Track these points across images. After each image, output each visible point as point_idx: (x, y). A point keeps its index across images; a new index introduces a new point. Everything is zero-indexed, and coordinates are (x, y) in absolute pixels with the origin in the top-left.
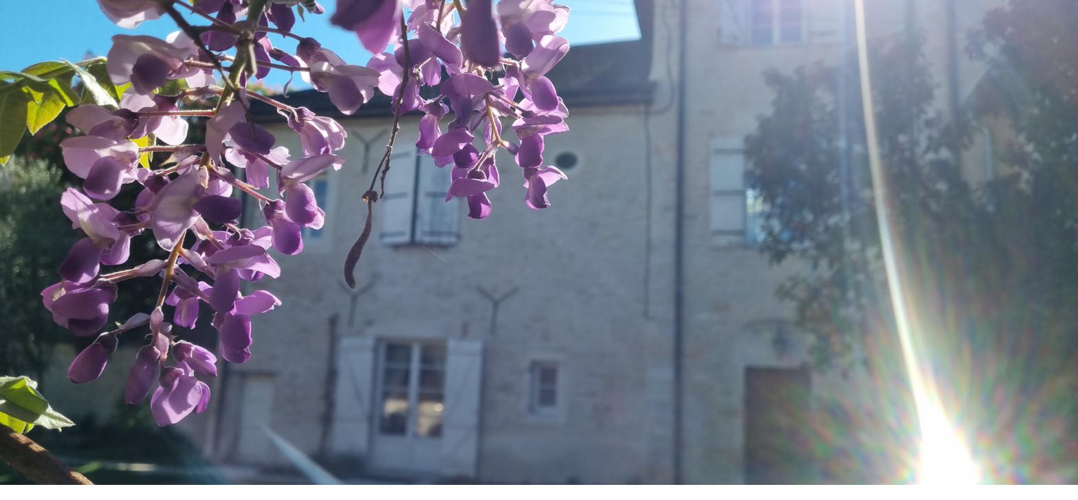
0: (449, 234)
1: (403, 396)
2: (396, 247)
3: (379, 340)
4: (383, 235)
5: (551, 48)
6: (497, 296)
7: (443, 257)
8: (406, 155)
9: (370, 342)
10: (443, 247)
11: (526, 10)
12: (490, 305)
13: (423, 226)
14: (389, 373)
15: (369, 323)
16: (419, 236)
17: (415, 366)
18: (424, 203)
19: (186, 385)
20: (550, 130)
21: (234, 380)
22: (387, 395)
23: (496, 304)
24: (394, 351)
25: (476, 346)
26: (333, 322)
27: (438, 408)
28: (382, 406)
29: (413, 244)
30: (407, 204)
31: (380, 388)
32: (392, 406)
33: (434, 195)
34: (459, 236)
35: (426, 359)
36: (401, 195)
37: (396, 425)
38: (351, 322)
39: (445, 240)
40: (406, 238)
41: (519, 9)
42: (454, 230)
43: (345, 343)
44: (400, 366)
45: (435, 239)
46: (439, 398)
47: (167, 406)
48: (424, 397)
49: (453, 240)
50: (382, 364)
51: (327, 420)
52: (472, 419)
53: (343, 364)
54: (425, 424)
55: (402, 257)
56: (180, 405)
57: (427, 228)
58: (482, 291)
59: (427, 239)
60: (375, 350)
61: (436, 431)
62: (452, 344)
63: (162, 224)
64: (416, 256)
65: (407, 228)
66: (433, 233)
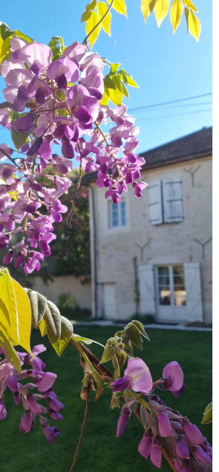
0: (179, 217)
1: (168, 289)
2: (157, 225)
3: (154, 266)
4: (151, 221)
5: (131, 142)
6: (203, 242)
7: (177, 227)
8: (156, 185)
9: (151, 267)
10: (177, 223)
11: (120, 131)
12: (201, 246)
13: (167, 216)
14: (160, 280)
15: (150, 259)
16: (166, 220)
17: (171, 276)
18: (166, 205)
19: (32, 262)
20: (135, 170)
21: (100, 287)
22: (161, 289)
23: (203, 246)
24: (162, 270)
25: (197, 265)
26: (135, 260)
27: (184, 293)
28: (160, 293)
29: (164, 223)
30: (159, 206)
31: (158, 286)
32: (164, 294)
33: (170, 201)
34: (183, 218)
35: (175, 272)
36: (156, 203)
37: (166, 301)
38: (142, 259)
39: (177, 220)
40: (160, 221)
41: (117, 131)
42: (181, 215)
43: (141, 268)
44: (164, 276)
45: (173, 220)
46: (183, 289)
47: (27, 268)
48: (176, 289)
49: (181, 219)
50: (157, 276)
51: (138, 300)
52: (199, 297)
53: (141, 277)
54: (179, 301)
55: (160, 229)
56: (31, 267)
57: (169, 216)
58: (196, 240)
59: (169, 221)
60: (154, 270)
61: (184, 303)
62: (186, 265)
63: (16, 215)
64: (166, 228)
65: (160, 217)
66: (172, 218)
